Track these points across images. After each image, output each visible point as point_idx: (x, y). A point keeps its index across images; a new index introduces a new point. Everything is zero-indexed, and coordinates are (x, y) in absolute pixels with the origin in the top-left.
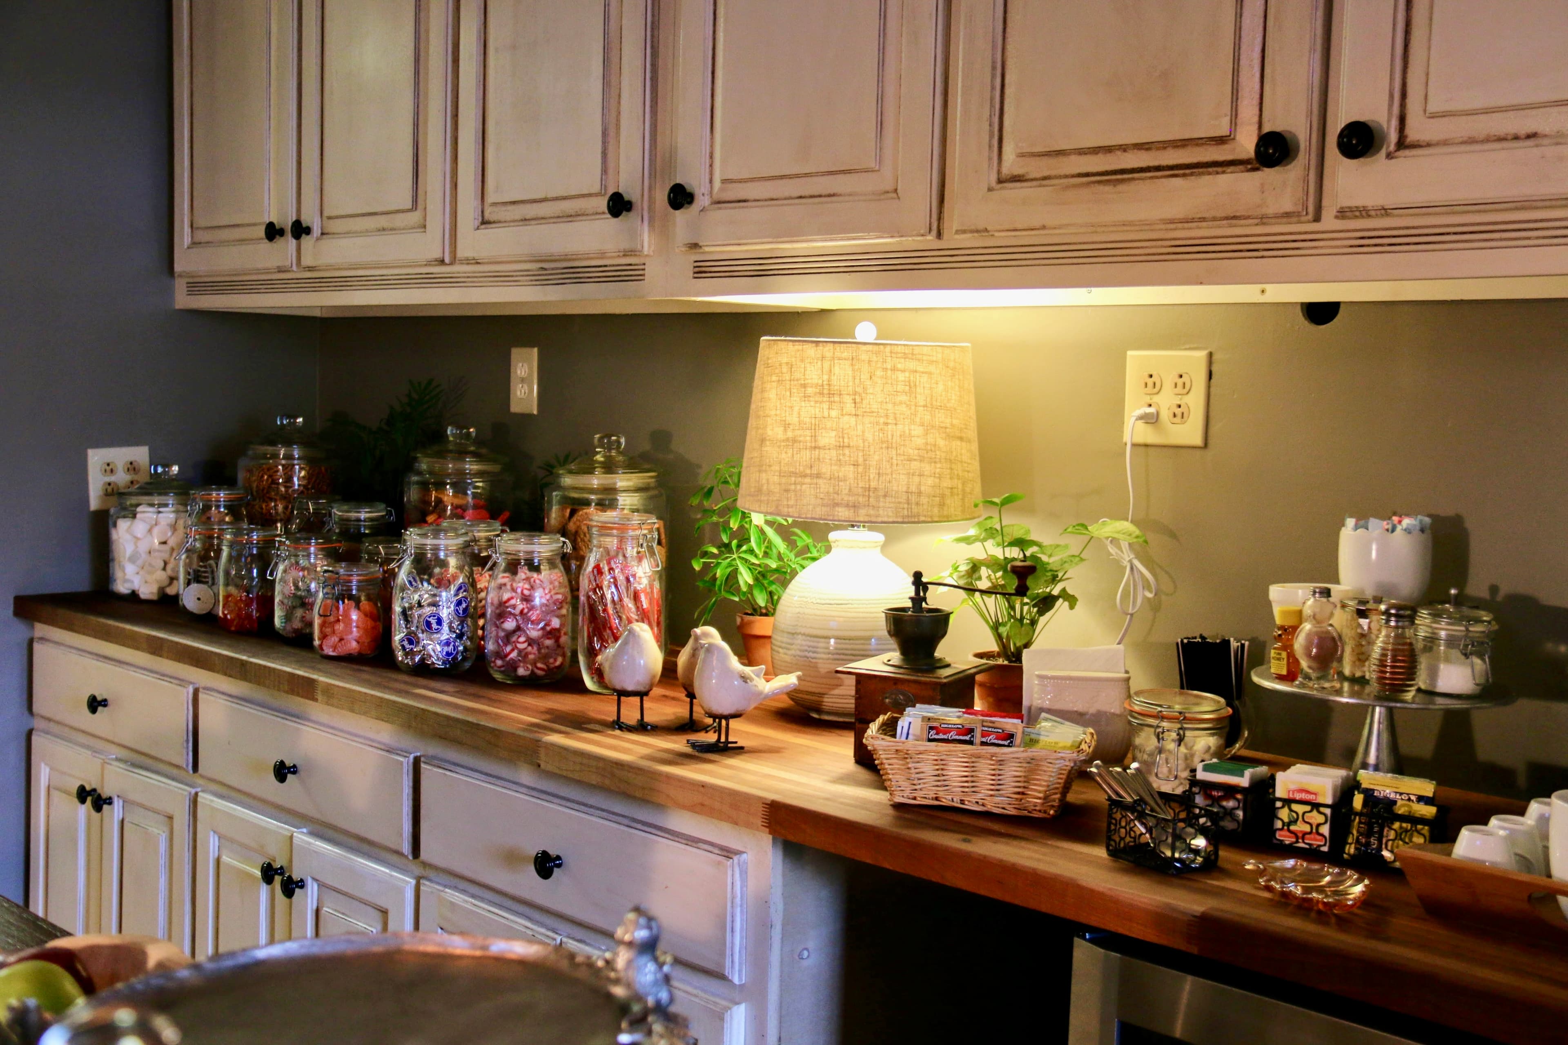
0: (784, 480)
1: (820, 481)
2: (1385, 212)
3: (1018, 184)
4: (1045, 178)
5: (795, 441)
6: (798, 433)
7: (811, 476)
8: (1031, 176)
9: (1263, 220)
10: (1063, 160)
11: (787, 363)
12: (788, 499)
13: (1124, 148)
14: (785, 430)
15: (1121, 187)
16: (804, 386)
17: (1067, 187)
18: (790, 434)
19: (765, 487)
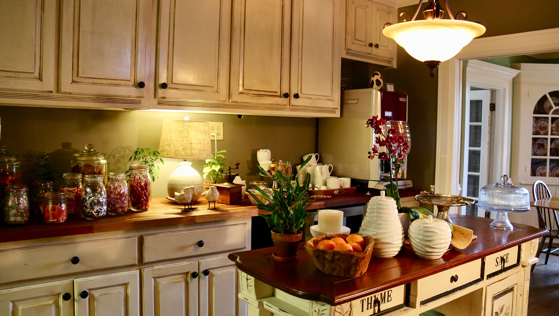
0: (199, 152)
1: (206, 151)
2: (297, 106)
3: (242, 94)
4: (247, 94)
5: (201, 143)
6: (201, 141)
7: (204, 150)
8: (245, 93)
9: (282, 105)
10: (251, 91)
11: (197, 126)
12: (200, 155)
13: (261, 91)
14: (198, 141)
15: (262, 97)
16: (201, 131)
17: (253, 96)
18: (199, 142)
19: (194, 153)
